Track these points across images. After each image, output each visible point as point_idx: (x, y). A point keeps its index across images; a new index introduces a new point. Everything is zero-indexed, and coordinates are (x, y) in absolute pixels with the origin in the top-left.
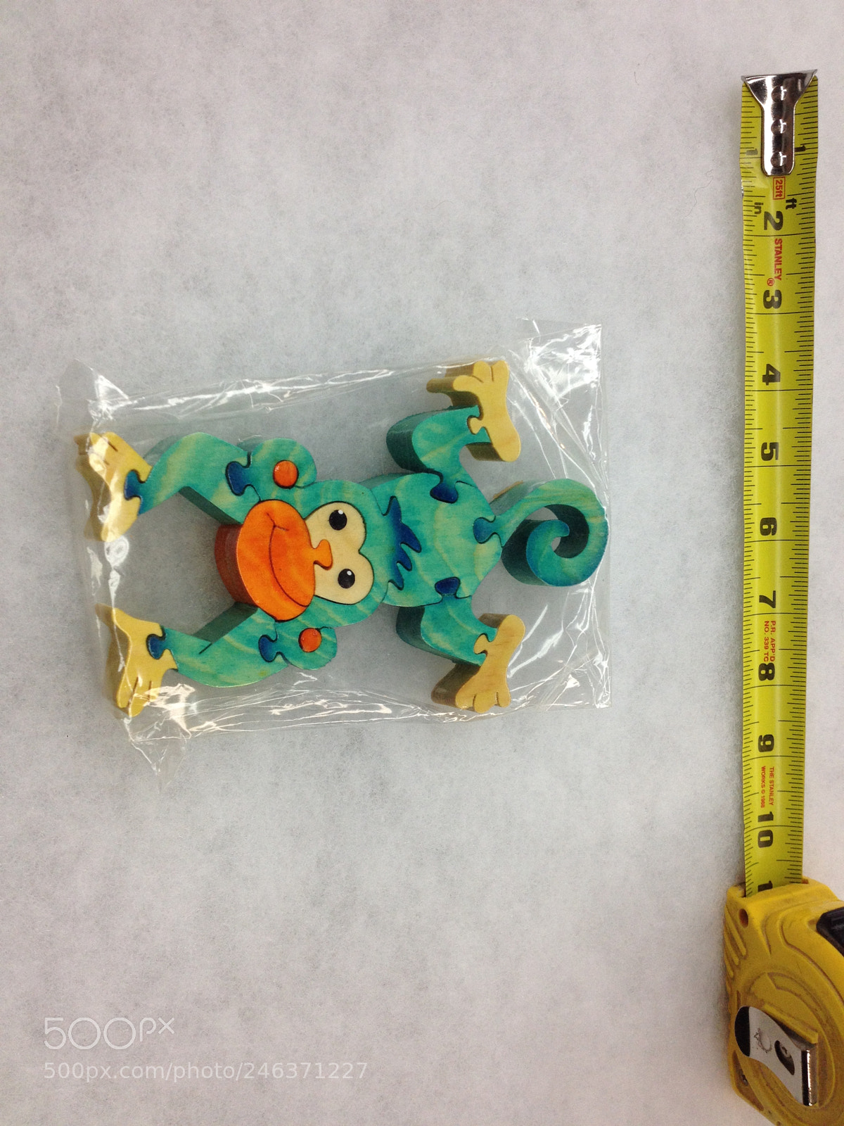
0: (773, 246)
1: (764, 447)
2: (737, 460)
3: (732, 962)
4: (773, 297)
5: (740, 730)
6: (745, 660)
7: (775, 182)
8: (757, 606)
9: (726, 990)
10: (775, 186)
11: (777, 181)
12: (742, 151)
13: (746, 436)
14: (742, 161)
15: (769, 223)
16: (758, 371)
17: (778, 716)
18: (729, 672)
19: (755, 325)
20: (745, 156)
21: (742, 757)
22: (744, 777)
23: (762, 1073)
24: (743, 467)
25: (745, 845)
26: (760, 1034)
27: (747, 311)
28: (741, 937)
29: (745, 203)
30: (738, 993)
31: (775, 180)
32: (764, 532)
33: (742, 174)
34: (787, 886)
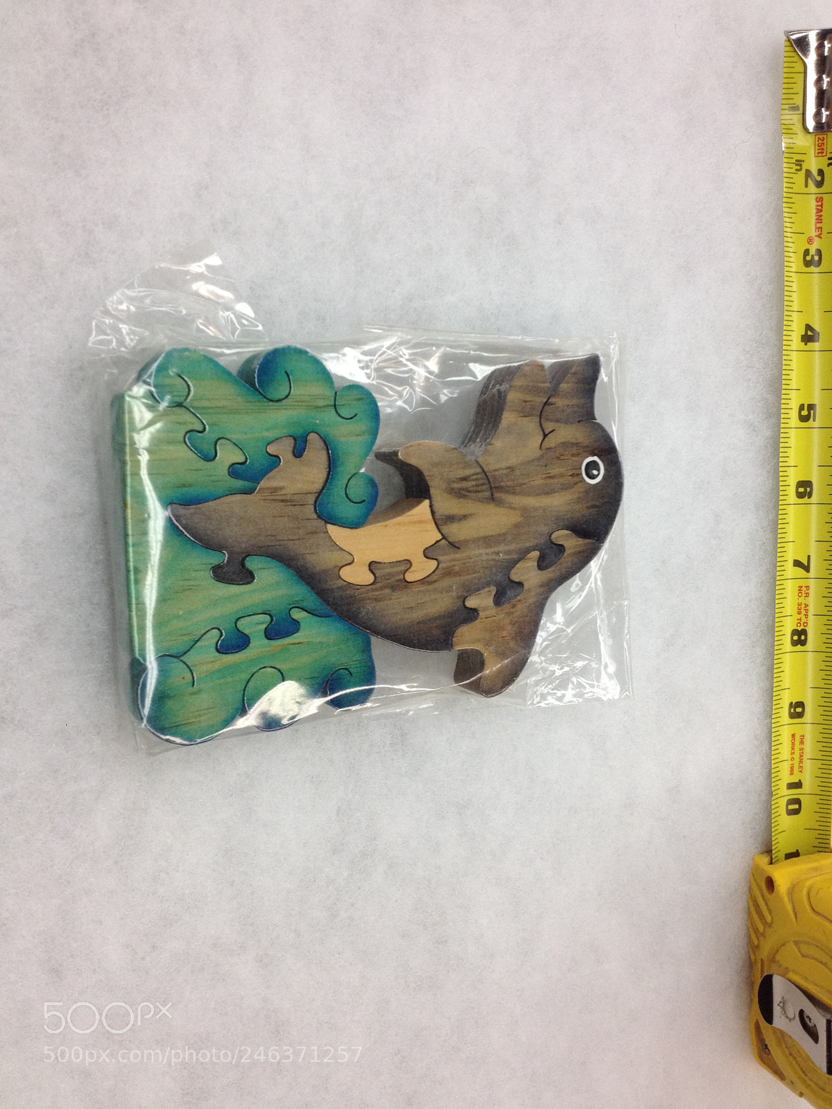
0: (813, 204)
1: (802, 407)
2: (773, 420)
3: (756, 931)
4: (813, 256)
5: (770, 695)
6: (777, 624)
7: (817, 139)
8: (791, 571)
9: (749, 957)
10: (817, 143)
11: (819, 139)
12: (784, 107)
13: (783, 397)
14: (783, 117)
15: (810, 181)
16: (797, 331)
17: (810, 683)
18: (761, 637)
19: (794, 283)
20: (787, 112)
21: (771, 723)
22: (773, 744)
23: (785, 1041)
24: (780, 428)
25: (773, 812)
26: (783, 1003)
27: (786, 269)
28: (767, 904)
29: (785, 160)
30: (762, 959)
31: (817, 137)
32: (800, 495)
33: (784, 131)
34: (815, 855)
